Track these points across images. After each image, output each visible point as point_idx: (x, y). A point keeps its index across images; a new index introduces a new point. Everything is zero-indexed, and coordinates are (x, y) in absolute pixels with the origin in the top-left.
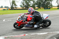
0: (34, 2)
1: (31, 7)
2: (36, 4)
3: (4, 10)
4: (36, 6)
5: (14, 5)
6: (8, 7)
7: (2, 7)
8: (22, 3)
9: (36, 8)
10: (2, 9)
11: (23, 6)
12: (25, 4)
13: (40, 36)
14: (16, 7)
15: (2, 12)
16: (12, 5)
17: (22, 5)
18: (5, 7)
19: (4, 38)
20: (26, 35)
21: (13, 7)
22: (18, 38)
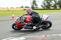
0: (55, 2)
1: (52, 7)
2: (58, 4)
3: (25, 10)
4: (57, 6)
5: (34, 5)
6: (28, 7)
7: (22, 7)
8: (43, 3)
9: (58, 8)
10: (23, 9)
11: (44, 6)
12: (46, 4)
14: (36, 7)
15: (23, 12)
16: (33, 5)
17: (43, 5)
18: (26, 7)
19: (25, 38)
20: (47, 36)
21: (33, 7)
22: (39, 39)
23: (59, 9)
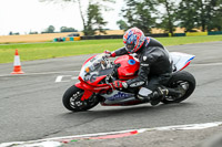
0: (168, 8)
5: (93, 21)
6: (73, 30)
7: (51, 30)
8: (125, 13)
9: (179, 30)
10: (52, 37)
11: (129, 25)
13: (192, 134)
14: (101, 30)
15: (53, 48)
16: (89, 22)
17: (126, 20)
18: (64, 30)
19: (59, 144)
20: (140, 131)
21: (90, 29)
22: (109, 144)
23: (183, 35)
